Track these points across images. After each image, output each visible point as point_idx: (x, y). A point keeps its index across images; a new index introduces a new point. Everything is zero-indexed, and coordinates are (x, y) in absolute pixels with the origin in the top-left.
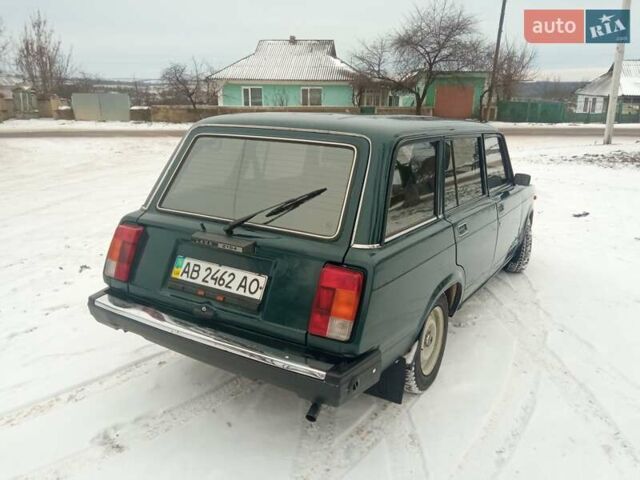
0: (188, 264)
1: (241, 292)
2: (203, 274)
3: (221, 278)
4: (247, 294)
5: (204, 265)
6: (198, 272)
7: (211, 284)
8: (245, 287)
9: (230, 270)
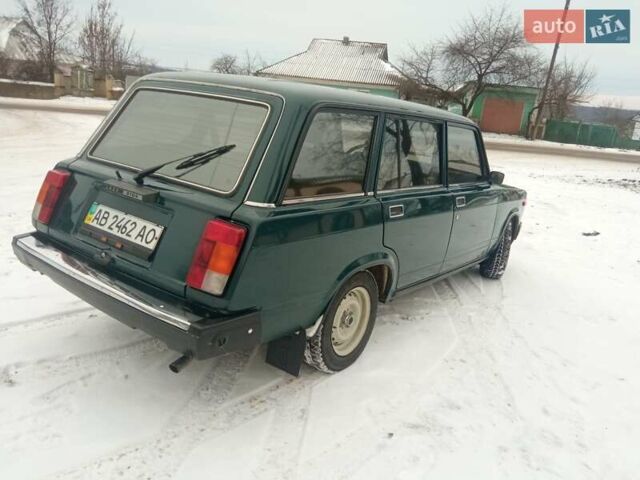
0: (100, 211)
1: (138, 241)
2: (110, 221)
3: (124, 227)
4: (143, 244)
5: (113, 212)
6: (106, 219)
7: (115, 232)
8: (142, 236)
9: (133, 219)
